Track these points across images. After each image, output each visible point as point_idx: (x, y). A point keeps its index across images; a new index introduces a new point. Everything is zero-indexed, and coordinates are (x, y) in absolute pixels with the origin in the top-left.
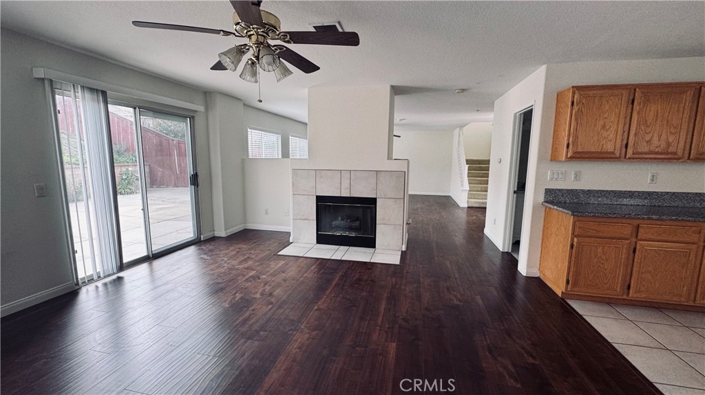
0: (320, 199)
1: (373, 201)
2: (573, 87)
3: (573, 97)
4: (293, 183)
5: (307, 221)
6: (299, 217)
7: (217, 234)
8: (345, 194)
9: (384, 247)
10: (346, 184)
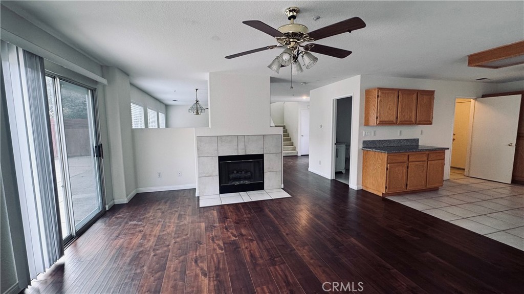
0: (221, 159)
1: (261, 157)
2: (378, 88)
3: (378, 93)
4: (198, 148)
5: (211, 177)
6: (204, 175)
7: (117, 202)
8: (241, 153)
9: (270, 188)
10: (241, 146)
